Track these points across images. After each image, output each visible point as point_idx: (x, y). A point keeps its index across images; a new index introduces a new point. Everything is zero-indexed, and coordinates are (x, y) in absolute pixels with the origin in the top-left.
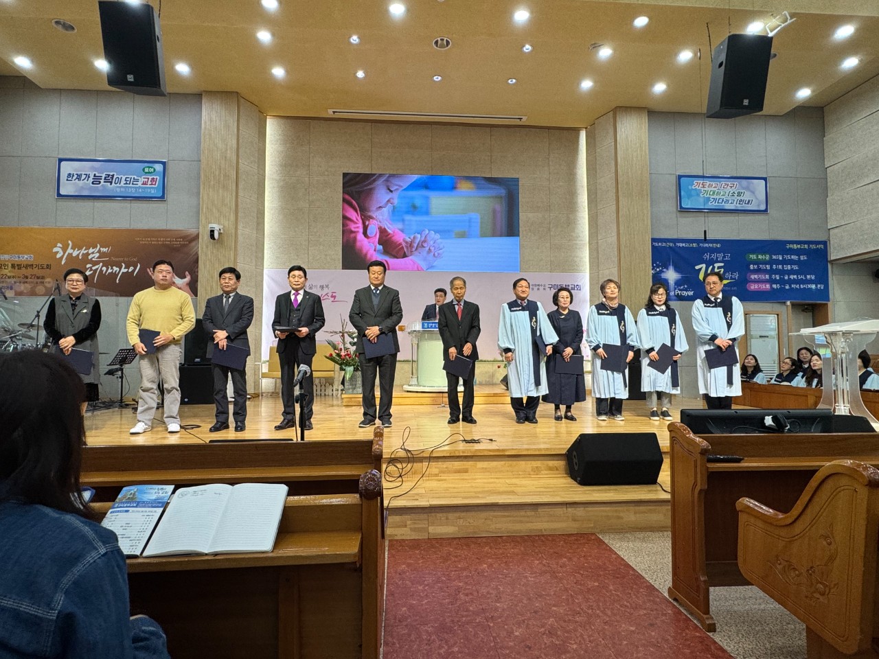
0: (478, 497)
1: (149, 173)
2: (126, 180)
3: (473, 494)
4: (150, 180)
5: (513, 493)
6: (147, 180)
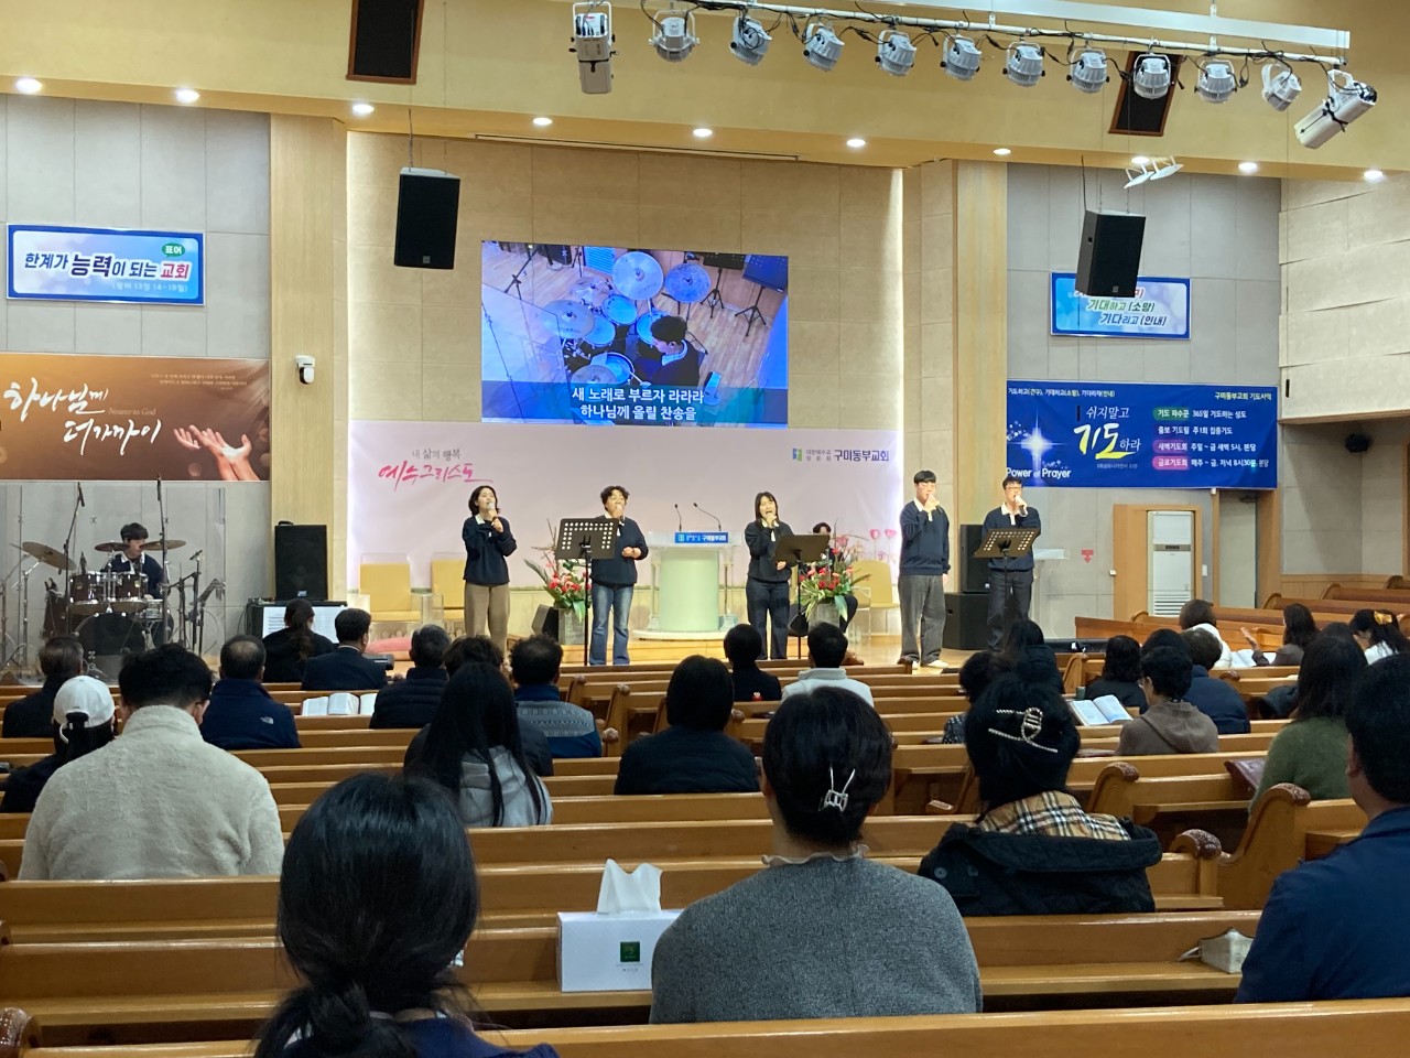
1: (174, 255)
2: (132, 268)
4: (176, 268)
6: (170, 268)
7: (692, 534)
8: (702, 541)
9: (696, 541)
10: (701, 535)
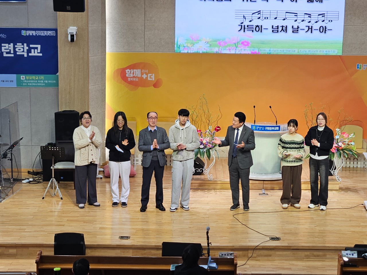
0: (273, 271)
3: (271, 269)
5: (290, 269)
7: (260, 126)
8: (265, 130)
9: (262, 130)
10: (264, 127)
